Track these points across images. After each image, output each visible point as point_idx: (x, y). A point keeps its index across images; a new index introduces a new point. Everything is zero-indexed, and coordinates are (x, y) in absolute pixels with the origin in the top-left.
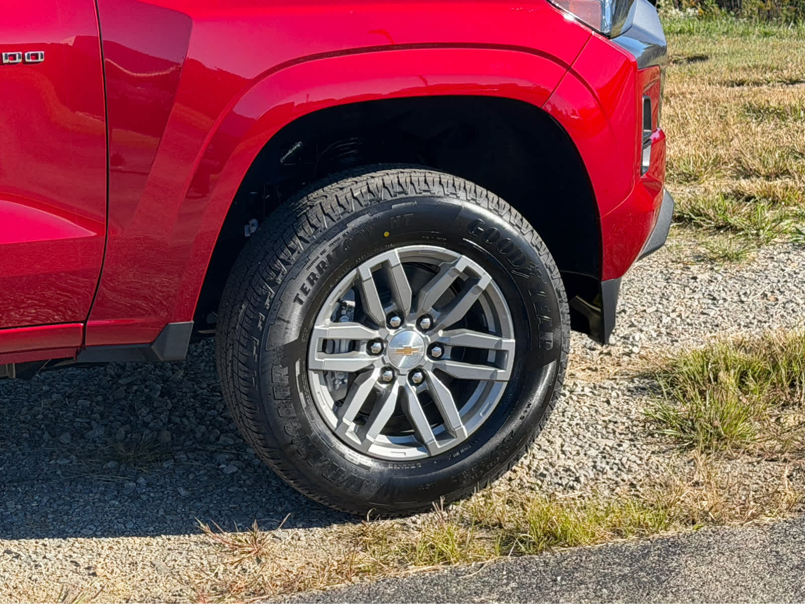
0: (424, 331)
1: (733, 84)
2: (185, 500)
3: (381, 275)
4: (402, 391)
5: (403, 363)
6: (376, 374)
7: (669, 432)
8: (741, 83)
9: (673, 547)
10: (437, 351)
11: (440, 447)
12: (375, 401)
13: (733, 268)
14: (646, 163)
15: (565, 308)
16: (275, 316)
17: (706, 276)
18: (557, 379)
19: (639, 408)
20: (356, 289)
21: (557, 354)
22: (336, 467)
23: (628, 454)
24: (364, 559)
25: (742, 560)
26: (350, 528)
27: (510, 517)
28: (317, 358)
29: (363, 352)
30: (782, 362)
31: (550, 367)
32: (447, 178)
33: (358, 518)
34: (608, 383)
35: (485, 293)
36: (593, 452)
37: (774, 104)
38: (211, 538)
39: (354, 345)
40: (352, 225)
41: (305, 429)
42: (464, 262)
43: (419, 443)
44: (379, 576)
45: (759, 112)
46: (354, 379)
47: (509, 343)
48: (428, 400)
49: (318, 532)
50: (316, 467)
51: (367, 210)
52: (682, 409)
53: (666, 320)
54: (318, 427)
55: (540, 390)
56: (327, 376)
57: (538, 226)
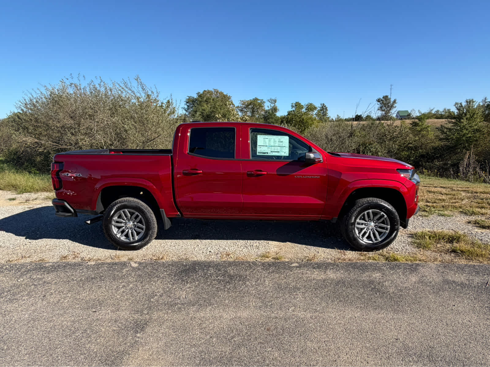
0: (374, 223)
1: (424, 186)
2: (332, 244)
3: (368, 213)
4: (370, 232)
5: (370, 228)
6: (365, 229)
7: (415, 245)
8: (426, 186)
9: (418, 265)
10: (376, 226)
11: (375, 242)
12: (365, 233)
13: (426, 218)
14: (415, 200)
15: (399, 222)
16: (351, 218)
17: (421, 219)
18: (397, 234)
19: (410, 240)
20: (364, 215)
21: (397, 230)
22: (358, 243)
23: (408, 247)
24: (362, 258)
25: (431, 270)
26: (359, 252)
27: (387, 255)
28: (356, 225)
29: (364, 225)
30: (437, 235)
31: (396, 232)
32: (380, 200)
33: (360, 251)
34: (404, 235)
35: (385, 218)
36: (401, 246)
37: (433, 191)
38: (336, 250)
39: (362, 224)
40: (364, 206)
41: (354, 236)
42: (382, 213)
43: (372, 240)
44: (364, 261)
45: (430, 192)
46: (362, 229)
47: (389, 227)
48: (374, 234)
49: (354, 252)
50: (354, 242)
51: (367, 203)
52: (418, 241)
53: (414, 225)
54: (356, 236)
55: (394, 234)
56: (358, 228)
57: (395, 208)
